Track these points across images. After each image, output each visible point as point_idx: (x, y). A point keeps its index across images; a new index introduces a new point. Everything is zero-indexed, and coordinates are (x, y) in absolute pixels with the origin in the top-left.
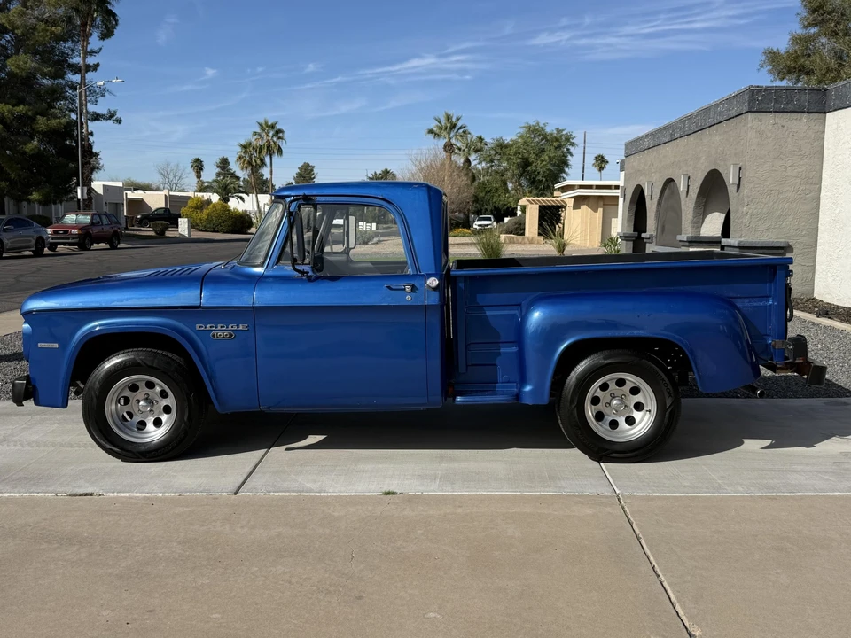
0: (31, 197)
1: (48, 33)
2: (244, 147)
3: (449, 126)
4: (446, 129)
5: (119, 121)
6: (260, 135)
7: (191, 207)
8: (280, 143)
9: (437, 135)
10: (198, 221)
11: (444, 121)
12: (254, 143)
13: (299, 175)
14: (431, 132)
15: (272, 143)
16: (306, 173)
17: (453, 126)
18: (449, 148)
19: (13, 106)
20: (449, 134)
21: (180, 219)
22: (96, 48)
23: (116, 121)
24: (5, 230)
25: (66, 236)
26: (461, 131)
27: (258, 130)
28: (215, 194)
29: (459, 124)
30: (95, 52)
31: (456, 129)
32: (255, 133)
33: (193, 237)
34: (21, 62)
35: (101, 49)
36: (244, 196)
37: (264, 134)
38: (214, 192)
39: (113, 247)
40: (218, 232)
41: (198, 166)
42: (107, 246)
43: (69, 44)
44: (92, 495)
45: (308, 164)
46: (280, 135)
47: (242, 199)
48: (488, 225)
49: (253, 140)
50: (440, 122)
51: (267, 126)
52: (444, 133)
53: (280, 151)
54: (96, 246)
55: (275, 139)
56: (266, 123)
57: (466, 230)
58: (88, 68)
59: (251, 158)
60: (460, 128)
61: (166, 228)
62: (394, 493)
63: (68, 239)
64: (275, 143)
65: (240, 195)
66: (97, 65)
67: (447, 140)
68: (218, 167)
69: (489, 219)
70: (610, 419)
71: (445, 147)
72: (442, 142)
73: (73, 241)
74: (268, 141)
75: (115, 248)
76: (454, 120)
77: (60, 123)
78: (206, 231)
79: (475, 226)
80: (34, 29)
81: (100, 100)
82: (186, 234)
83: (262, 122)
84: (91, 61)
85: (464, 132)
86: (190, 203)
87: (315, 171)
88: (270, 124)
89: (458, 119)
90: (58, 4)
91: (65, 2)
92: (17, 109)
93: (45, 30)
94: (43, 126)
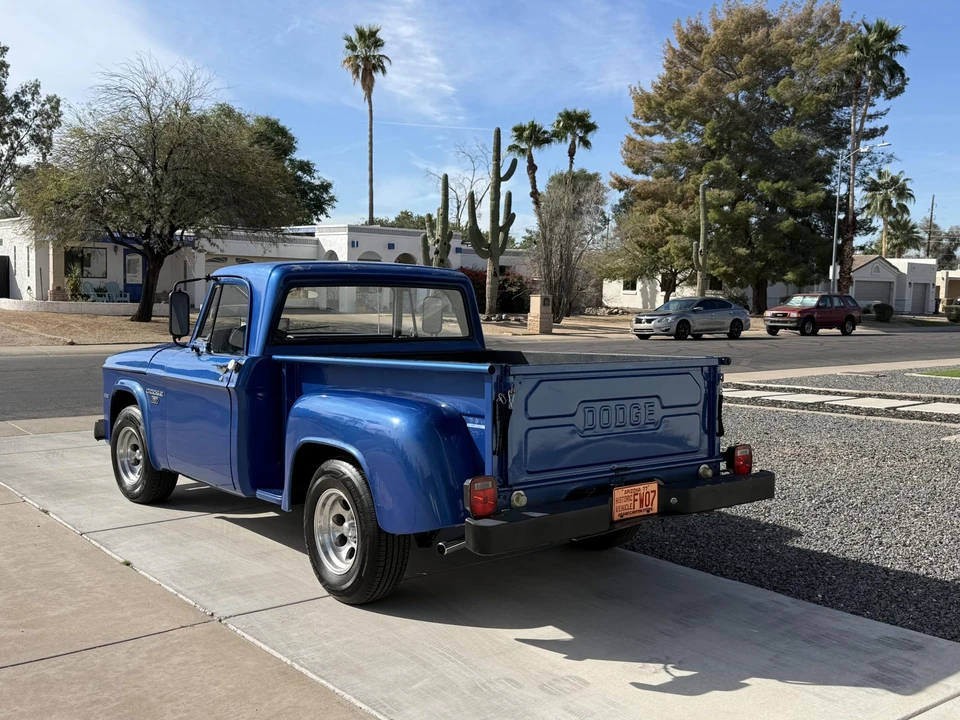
0: (785, 277)
1: (814, 102)
19: (773, 183)
22: (883, 110)
24: (694, 311)
25: (785, 319)
30: (881, 114)
35: (888, 109)
39: (845, 333)
42: (838, 332)
54: (822, 331)
58: (873, 134)
63: (786, 322)
66: (886, 128)
73: (791, 325)
75: (849, 334)
77: (818, 196)
80: (803, 99)
84: (878, 124)
90: (827, 70)
91: (836, 66)
92: (776, 186)
93: (811, 99)
94: (800, 202)
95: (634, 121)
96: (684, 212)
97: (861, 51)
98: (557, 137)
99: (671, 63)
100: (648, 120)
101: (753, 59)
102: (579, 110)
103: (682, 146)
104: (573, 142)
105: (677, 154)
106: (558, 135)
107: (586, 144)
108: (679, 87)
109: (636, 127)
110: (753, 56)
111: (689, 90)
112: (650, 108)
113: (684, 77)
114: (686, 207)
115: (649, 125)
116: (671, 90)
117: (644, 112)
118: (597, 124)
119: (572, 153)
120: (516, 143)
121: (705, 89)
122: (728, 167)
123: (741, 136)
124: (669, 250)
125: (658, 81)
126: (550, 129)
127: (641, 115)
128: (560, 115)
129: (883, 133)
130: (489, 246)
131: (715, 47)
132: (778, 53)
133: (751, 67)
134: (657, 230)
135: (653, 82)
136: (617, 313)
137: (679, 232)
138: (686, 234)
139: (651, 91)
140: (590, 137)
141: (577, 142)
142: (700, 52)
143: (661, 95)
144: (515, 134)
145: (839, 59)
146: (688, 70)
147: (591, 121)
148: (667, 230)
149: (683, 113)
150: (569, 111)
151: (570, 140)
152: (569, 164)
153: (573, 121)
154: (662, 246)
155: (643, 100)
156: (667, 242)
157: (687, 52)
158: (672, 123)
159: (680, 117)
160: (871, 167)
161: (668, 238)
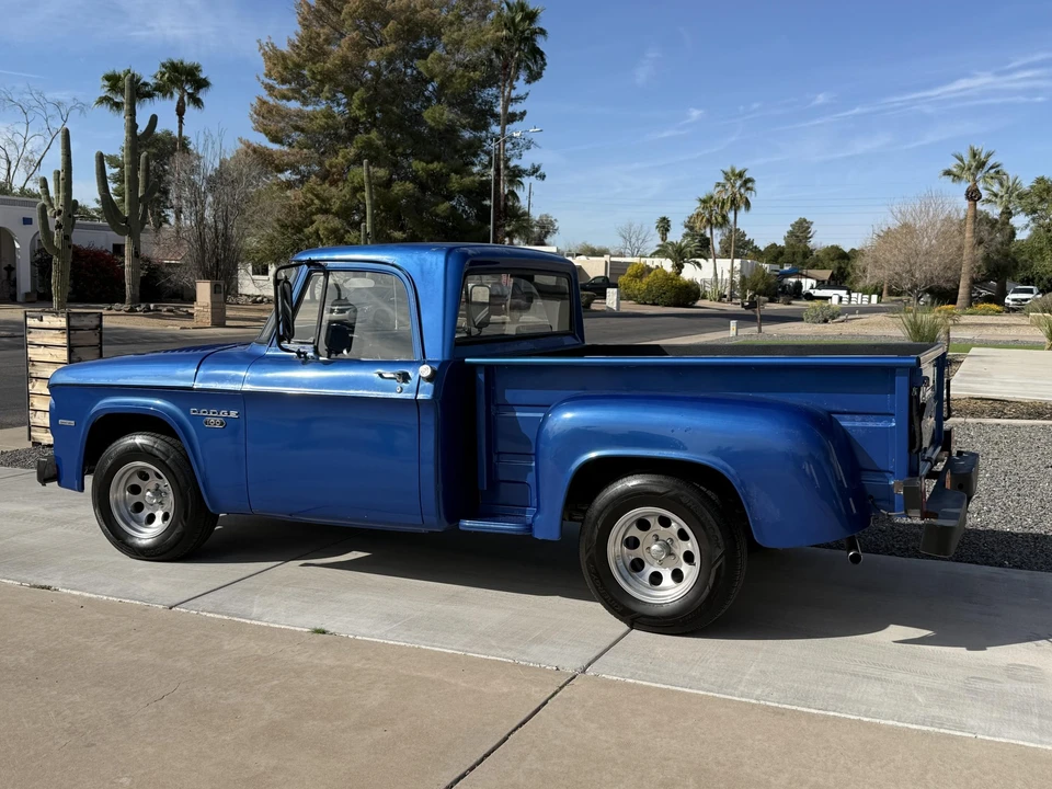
1: (464, 80)
2: (704, 202)
3: (974, 164)
4: (970, 169)
5: (543, 177)
6: (724, 186)
7: (630, 276)
8: (748, 195)
9: (957, 177)
10: (636, 292)
11: (967, 159)
12: (716, 197)
13: (791, 234)
14: (948, 173)
15: (738, 196)
16: (801, 230)
17: (981, 165)
18: (973, 195)
19: (427, 163)
20: (974, 175)
21: (608, 290)
22: (522, 94)
23: (540, 176)
26: (992, 171)
27: (722, 181)
28: (668, 259)
29: (991, 162)
30: (521, 98)
31: (986, 168)
32: (718, 184)
33: (623, 310)
34: (438, 114)
35: (527, 94)
36: (701, 261)
37: (728, 186)
38: (667, 257)
40: (657, 305)
41: (664, 226)
43: (494, 91)
44: (49, 588)
45: (805, 220)
46: (750, 185)
47: (699, 265)
48: (1026, 300)
49: (715, 193)
50: (961, 160)
51: (734, 175)
52: (966, 175)
53: (748, 204)
55: (742, 191)
56: (733, 171)
57: (994, 306)
58: (512, 118)
59: (711, 216)
60: (992, 168)
61: (593, 298)
62: (324, 632)
64: (741, 195)
65: (698, 260)
66: (524, 113)
67: (970, 184)
68: (686, 227)
69: (1031, 291)
70: (653, 570)
71: (968, 192)
72: (964, 186)
74: (734, 194)
76: (983, 156)
77: (474, 181)
78: (645, 304)
79: (1007, 301)
80: (453, 76)
81: (525, 153)
82: (614, 307)
83: (728, 169)
84: (515, 108)
85: (998, 172)
86: (630, 271)
87: (813, 229)
88: (737, 171)
89: (989, 155)
90: (478, 47)
91: (485, 43)
92: (431, 166)
93: (462, 76)
94: (456, 185)
95: (267, 81)
96: (333, 189)
97: (509, 29)
98: (161, 91)
99: (305, 19)
100: (284, 81)
101: (399, 26)
102: (188, 62)
103: (329, 115)
104: (181, 99)
105: (322, 123)
106: (163, 89)
107: (197, 102)
108: (321, 48)
109: (270, 88)
110: (399, 23)
111: (330, 53)
112: (286, 68)
113: (323, 37)
114: (334, 183)
115: (284, 87)
116: (310, 50)
117: (279, 72)
118: (211, 80)
119: (180, 112)
120: (108, 94)
121: (350, 54)
122: (380, 142)
123: (392, 110)
124: (317, 232)
125: (295, 39)
126: (152, 81)
127: (274, 75)
128: (163, 65)
129: (521, 118)
130: (126, 220)
131: (358, 7)
132: (423, 24)
133: (397, 36)
134: (301, 207)
135: (289, 40)
136: (261, 302)
137: (326, 212)
138: (337, 214)
139: (285, 48)
140: (201, 95)
141: (186, 98)
142: (340, 13)
143: (298, 55)
144: (106, 83)
145: (489, 36)
146: (327, 30)
147: (203, 76)
148: (313, 208)
149: (327, 77)
150: (175, 61)
151: (177, 96)
152: (177, 124)
153: (181, 74)
154: (306, 227)
155: (275, 58)
156: (312, 222)
157: (324, 9)
158: (313, 88)
159: (322, 83)
160: (513, 152)
161: (315, 217)
